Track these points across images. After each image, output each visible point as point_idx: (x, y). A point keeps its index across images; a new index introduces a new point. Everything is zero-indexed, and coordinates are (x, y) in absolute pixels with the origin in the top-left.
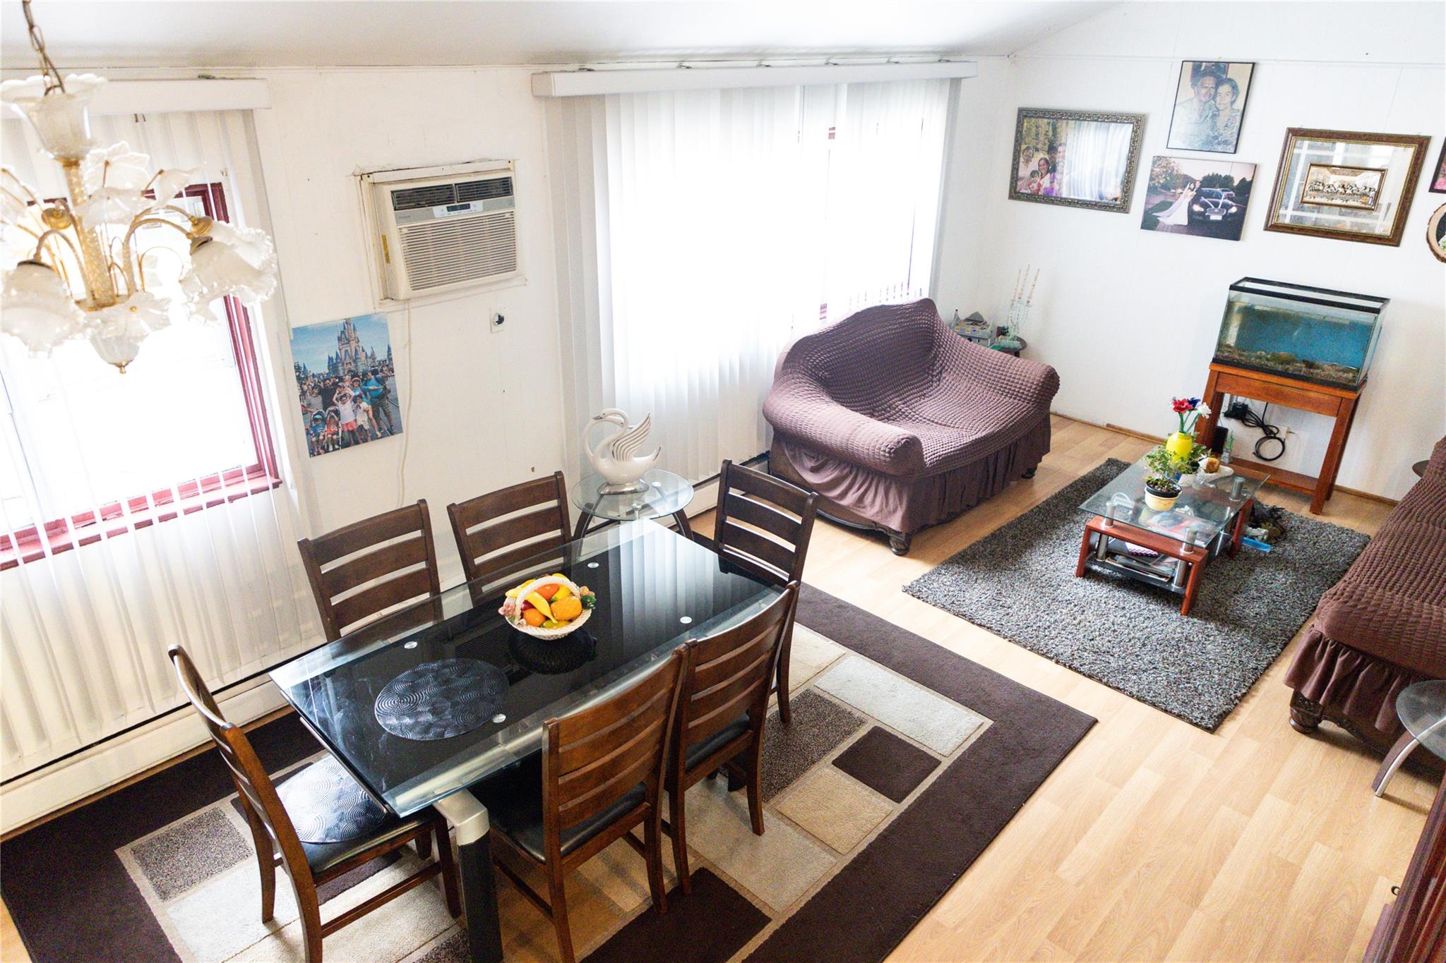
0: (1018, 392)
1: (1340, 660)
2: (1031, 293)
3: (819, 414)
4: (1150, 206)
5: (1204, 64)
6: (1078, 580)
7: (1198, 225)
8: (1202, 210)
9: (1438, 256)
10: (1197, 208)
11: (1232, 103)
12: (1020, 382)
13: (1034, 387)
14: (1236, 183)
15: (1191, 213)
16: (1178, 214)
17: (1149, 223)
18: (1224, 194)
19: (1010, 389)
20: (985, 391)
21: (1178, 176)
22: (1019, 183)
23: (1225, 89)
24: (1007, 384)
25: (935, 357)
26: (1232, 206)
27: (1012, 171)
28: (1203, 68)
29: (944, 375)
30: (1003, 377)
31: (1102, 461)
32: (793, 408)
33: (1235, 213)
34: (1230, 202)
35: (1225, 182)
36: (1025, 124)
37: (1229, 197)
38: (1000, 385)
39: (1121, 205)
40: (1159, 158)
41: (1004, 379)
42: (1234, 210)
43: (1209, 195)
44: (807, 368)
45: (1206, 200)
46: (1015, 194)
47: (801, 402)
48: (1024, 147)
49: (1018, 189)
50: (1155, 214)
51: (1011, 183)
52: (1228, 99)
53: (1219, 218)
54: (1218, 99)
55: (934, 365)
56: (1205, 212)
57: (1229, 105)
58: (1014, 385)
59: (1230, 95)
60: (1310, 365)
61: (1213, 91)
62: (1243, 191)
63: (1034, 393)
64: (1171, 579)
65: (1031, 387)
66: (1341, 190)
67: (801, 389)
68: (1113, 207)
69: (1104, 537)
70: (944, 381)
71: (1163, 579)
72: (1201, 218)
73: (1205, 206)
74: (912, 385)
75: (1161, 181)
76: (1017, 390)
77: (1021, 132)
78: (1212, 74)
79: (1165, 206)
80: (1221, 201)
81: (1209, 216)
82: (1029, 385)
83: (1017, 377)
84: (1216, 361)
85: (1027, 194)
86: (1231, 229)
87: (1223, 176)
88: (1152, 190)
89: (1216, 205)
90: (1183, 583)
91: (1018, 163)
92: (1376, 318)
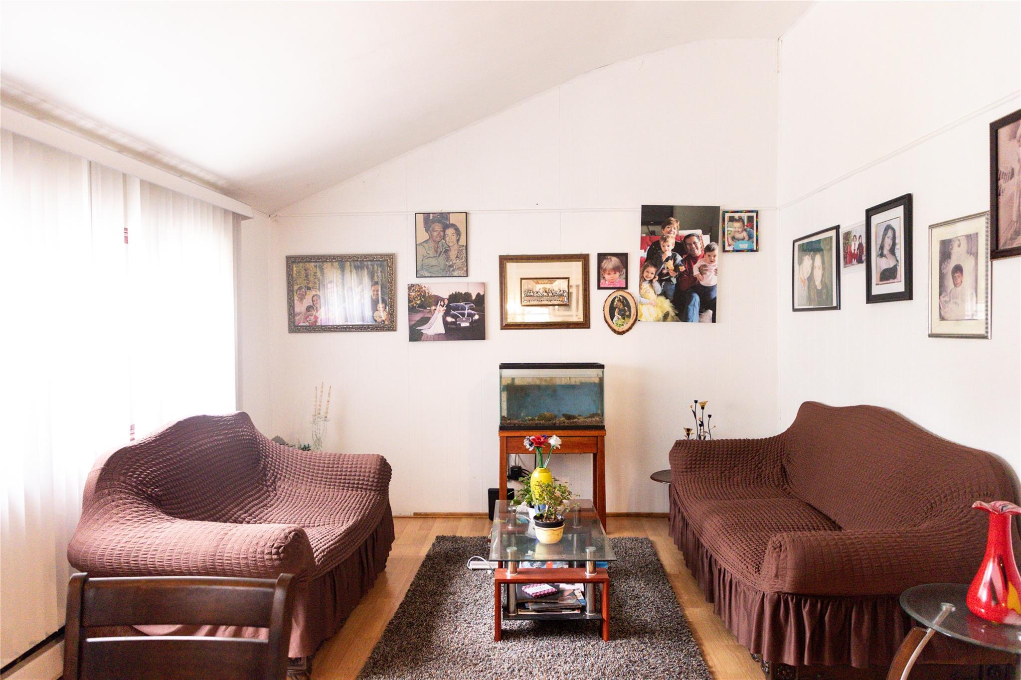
0: (358, 484)
1: (805, 612)
2: (327, 409)
3: (163, 535)
4: (413, 323)
5: (431, 215)
6: (500, 644)
7: (453, 332)
8: (454, 320)
9: (614, 331)
10: (449, 319)
11: (458, 240)
12: (357, 474)
13: (372, 475)
14: (474, 297)
15: (445, 323)
16: (436, 325)
17: (415, 335)
18: (467, 306)
19: (349, 483)
20: (326, 490)
21: (430, 297)
22: (297, 318)
23: (450, 232)
24: (345, 479)
25: (265, 468)
26: (475, 315)
27: (289, 309)
28: (431, 218)
29: (278, 484)
30: (339, 473)
31: (432, 539)
32: (118, 538)
33: (478, 319)
34: (473, 312)
35: (466, 297)
36: (295, 269)
37: (471, 308)
38: (338, 481)
39: (389, 326)
40: (412, 286)
41: (341, 475)
42: (477, 317)
43: (456, 309)
44: (131, 485)
45: (455, 313)
46: (294, 328)
47: (130, 528)
48: (296, 287)
49: (296, 323)
50: (418, 328)
51: (289, 319)
52: (454, 238)
53: (467, 324)
54: (447, 238)
55: (265, 475)
56: (456, 321)
57: (456, 242)
58: (352, 478)
59: (455, 235)
60: (569, 417)
61: (442, 234)
62: (480, 301)
63: (373, 481)
64: (583, 609)
65: (369, 476)
66: (545, 294)
67: (128, 511)
68: (384, 327)
69: (511, 586)
70: (281, 489)
71: (576, 612)
72: (453, 326)
73: (454, 316)
74: (250, 496)
75: (418, 302)
76: (356, 482)
77: (292, 275)
78: (439, 222)
79: (425, 321)
80: (466, 312)
81: (460, 324)
82: (367, 475)
83: (353, 470)
84: (502, 428)
85: (306, 326)
86: (477, 332)
87: (463, 293)
88: (412, 310)
89: (463, 315)
90: (597, 609)
91: (293, 301)
92: (603, 372)
